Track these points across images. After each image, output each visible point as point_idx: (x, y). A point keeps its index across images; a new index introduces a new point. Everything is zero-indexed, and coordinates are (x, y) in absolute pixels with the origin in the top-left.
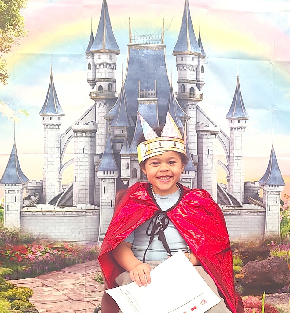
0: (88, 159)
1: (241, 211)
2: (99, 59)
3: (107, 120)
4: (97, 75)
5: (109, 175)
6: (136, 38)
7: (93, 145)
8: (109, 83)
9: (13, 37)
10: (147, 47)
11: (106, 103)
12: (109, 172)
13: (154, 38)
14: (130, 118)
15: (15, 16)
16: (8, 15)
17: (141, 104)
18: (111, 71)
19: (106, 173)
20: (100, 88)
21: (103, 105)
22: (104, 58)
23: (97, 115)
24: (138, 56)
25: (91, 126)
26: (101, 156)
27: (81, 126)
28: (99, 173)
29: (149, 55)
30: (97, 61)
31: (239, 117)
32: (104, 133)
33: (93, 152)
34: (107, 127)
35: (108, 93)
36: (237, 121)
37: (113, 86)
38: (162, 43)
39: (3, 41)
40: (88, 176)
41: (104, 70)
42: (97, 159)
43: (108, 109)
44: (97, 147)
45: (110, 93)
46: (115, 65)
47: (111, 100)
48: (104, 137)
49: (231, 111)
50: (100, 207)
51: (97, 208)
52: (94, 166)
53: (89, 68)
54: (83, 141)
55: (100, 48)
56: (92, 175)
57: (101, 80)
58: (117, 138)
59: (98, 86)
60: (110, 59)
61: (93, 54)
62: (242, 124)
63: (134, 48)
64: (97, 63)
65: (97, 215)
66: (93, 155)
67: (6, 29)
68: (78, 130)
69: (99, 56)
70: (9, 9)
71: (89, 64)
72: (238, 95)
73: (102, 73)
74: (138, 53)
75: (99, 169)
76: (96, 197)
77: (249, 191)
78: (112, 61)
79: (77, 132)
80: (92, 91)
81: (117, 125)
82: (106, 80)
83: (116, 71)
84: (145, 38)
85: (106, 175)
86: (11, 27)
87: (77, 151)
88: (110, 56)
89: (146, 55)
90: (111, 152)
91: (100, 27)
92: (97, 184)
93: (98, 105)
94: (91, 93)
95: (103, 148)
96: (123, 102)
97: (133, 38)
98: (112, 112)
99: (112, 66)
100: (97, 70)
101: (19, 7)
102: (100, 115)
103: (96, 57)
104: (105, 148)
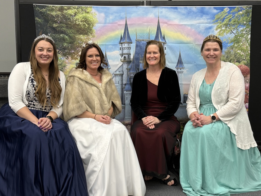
0: (120, 86)
1: (183, 107)
2: (124, 45)
3: (128, 70)
4: (124, 52)
5: (129, 92)
6: (139, 37)
7: (122, 80)
8: (128, 55)
9: (91, 38)
10: (143, 40)
11: (127, 63)
12: (129, 91)
13: (146, 37)
14: (136, 69)
15: (92, 30)
16: (89, 29)
17: (141, 63)
18: (129, 50)
19: (127, 91)
20: (125, 57)
21: (126, 64)
22: (126, 45)
23: (124, 68)
24: (140, 44)
25: (121, 73)
26: (125, 84)
27: (118, 73)
28: (125, 91)
29: (144, 44)
30: (123, 46)
31: (181, 67)
32: (126, 75)
33: (122, 83)
34: (127, 73)
35: (128, 59)
36: (180, 69)
37: (130, 56)
38: (149, 39)
39: (87, 40)
40: (120, 93)
41: (126, 50)
42: (124, 86)
43: (128, 66)
44: (124, 81)
45: (129, 59)
46: (130, 48)
47: (129, 62)
48: (126, 77)
49: (177, 65)
50: (125, 105)
51: (124, 106)
52: (123, 89)
53: (120, 49)
54: (118, 79)
55: (124, 41)
56: (122, 92)
57: (125, 54)
58: (132, 77)
59: (124, 56)
60: (129, 45)
61: (122, 44)
62: (182, 70)
63: (138, 41)
64: (123, 47)
65: (124, 109)
66: (122, 84)
67: (88, 35)
68: (116, 74)
69: (124, 44)
70: (89, 27)
71: (120, 48)
72: (180, 58)
73: (125, 51)
74: (139, 43)
75: (125, 90)
76: (124, 101)
77: (185, 98)
78: (129, 46)
79: (116, 75)
80: (121, 58)
81: (131, 72)
82: (127, 54)
83: (131, 50)
84: (142, 37)
85: (127, 92)
86: (90, 34)
87: (116, 83)
88: (129, 44)
89: (143, 43)
90: (129, 83)
91: (125, 33)
92: (124, 96)
93: (124, 64)
94: (121, 59)
95: (126, 81)
96: (134, 63)
97: (137, 37)
98: (129, 67)
99: (129, 48)
100: (123, 50)
101: (93, 26)
102: (125, 68)
103: (123, 45)
104: (127, 81)
